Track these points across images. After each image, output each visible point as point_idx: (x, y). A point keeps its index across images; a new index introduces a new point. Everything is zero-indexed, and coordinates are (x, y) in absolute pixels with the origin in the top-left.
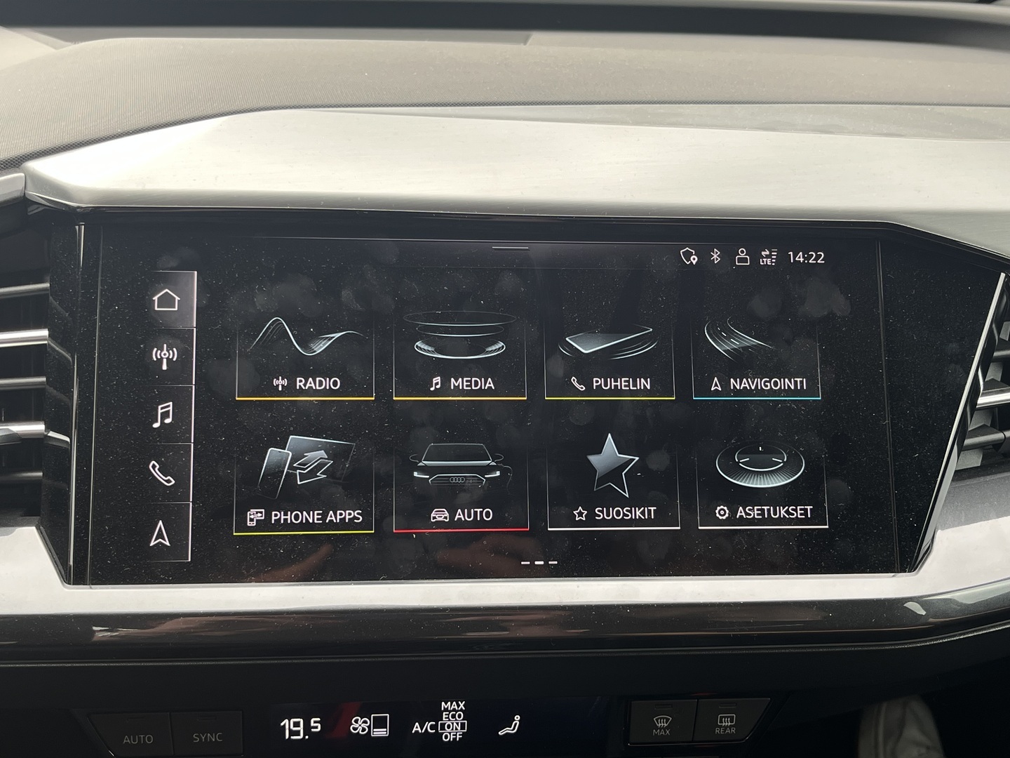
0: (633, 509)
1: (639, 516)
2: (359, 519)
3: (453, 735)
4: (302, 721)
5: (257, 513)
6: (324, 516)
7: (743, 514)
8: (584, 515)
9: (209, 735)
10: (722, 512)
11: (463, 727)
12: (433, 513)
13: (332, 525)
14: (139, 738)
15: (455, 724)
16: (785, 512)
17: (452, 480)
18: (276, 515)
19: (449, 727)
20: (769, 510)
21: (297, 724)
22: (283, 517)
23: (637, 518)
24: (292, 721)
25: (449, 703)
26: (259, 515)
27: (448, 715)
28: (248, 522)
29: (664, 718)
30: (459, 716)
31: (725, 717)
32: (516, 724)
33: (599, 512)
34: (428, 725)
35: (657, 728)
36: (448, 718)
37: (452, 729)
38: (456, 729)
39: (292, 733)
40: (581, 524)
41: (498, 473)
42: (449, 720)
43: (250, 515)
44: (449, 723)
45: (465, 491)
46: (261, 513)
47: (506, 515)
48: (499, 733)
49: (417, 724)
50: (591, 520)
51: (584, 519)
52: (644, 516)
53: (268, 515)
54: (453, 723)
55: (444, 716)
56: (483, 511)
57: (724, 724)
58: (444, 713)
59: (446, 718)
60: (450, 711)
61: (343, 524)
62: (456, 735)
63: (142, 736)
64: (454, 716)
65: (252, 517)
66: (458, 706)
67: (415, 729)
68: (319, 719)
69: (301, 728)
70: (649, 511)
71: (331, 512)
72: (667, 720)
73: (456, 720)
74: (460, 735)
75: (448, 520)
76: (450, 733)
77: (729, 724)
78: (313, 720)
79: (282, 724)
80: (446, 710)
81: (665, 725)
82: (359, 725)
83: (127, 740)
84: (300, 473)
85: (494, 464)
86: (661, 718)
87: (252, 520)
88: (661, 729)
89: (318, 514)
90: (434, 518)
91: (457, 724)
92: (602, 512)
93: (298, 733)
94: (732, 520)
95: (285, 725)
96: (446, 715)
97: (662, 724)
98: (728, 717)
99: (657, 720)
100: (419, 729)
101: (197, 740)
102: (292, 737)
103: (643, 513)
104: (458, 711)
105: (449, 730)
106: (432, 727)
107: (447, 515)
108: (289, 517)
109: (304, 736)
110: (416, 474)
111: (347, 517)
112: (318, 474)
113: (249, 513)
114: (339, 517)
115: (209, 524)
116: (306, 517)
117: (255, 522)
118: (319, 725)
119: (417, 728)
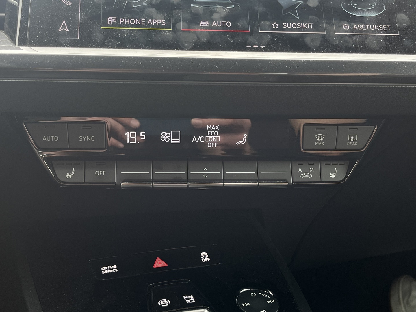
0: (302, 24)
1: (305, 27)
2: (164, 23)
3: (213, 144)
4: (135, 133)
5: (113, 19)
6: (146, 21)
7: (357, 28)
8: (277, 26)
9: (87, 137)
10: (346, 26)
11: (218, 140)
12: (201, 22)
13: (150, 26)
14: (51, 138)
15: (214, 138)
16: (377, 27)
17: (210, 8)
18: (122, 20)
19: (211, 139)
20: (369, 27)
21: (133, 135)
22: (125, 21)
23: (304, 28)
24: (131, 133)
25: (211, 126)
26: (114, 20)
27: (210, 132)
28: (108, 23)
29: (321, 136)
30: (216, 133)
31: (352, 136)
32: (245, 139)
33: (285, 25)
34: (200, 138)
35: (317, 141)
36: (210, 134)
37: (213, 141)
38: (215, 141)
39: (131, 140)
40: (275, 29)
41: (233, 6)
42: (211, 136)
43: (109, 19)
44: (211, 137)
45: (217, 12)
46: (115, 19)
47: (238, 24)
48: (236, 144)
49: (194, 137)
50: (281, 28)
51: (277, 28)
52: (308, 28)
53: (118, 20)
54: (213, 137)
55: (208, 133)
56: (226, 23)
57: (351, 140)
58: (208, 132)
59: (209, 134)
60: (211, 131)
61: (156, 26)
62: (214, 144)
63: (52, 137)
64: (213, 133)
65: (110, 20)
66: (216, 128)
67: (193, 140)
68: (144, 132)
69: (135, 137)
70: (310, 25)
71: (150, 20)
72: (323, 136)
73: (214, 135)
74: (216, 144)
75: (209, 26)
76: (211, 143)
77: (354, 140)
78: (141, 133)
79: (126, 134)
80: (209, 130)
81: (322, 140)
82: (165, 137)
83: (44, 138)
84: (134, 2)
85: (231, 2)
86: (319, 136)
87: (110, 22)
88: (319, 141)
89: (143, 21)
90: (202, 25)
91: (215, 137)
92: (286, 25)
93: (133, 140)
94: (351, 30)
95: (127, 134)
96: (209, 132)
97: (320, 139)
98: (353, 136)
99: (317, 136)
100: (196, 140)
101: (81, 139)
102: (131, 142)
103: (307, 26)
104: (216, 130)
105: (211, 141)
106: (202, 139)
107: (208, 23)
108: (129, 21)
109: (137, 142)
110: (192, 5)
111: (158, 23)
112: (143, 3)
113: (108, 19)
114: (154, 22)
115: (89, 22)
116: (137, 21)
117: (111, 23)
118: (145, 136)
119: (194, 139)
